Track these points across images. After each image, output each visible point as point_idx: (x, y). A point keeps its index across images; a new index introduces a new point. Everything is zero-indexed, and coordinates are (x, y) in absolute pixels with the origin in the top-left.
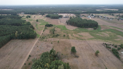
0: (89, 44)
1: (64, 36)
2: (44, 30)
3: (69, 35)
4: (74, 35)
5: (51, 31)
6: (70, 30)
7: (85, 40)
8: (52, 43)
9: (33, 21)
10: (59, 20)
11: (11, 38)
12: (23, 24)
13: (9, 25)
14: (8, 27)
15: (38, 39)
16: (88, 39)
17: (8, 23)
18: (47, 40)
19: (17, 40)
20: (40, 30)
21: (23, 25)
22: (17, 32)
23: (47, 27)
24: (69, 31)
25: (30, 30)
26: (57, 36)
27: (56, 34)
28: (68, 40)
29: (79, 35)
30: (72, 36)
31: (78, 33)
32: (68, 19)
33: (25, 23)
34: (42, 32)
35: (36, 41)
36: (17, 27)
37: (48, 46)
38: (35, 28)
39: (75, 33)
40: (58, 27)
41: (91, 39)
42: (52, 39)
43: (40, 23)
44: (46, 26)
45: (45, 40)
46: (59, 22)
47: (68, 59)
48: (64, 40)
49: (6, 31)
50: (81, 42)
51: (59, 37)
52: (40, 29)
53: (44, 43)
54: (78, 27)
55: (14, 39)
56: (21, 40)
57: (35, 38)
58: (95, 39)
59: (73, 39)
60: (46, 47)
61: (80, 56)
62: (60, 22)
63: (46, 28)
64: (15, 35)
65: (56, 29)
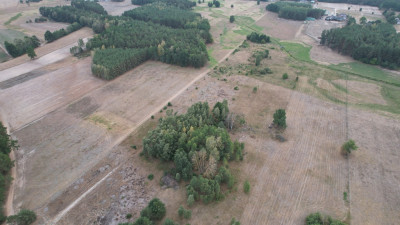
0: (347, 118)
1: (285, 77)
2: (236, 51)
3: (304, 79)
4: (319, 81)
5: (254, 56)
6: (317, 64)
7: (346, 104)
8: (236, 89)
9: (220, 20)
10: (301, 26)
11: (149, 57)
12: (188, 23)
13: (155, 22)
14: (151, 28)
15: (209, 71)
16: (360, 105)
17: (156, 18)
18: (229, 78)
19: (159, 63)
20: (226, 48)
21: (188, 27)
22: (163, 43)
23: (251, 44)
24: (309, 66)
25: (196, 43)
26: (262, 73)
27: (261, 69)
28: (289, 91)
29: (338, 87)
30: (310, 82)
31: (341, 77)
32: (340, 25)
33: (195, 23)
34: (227, 56)
35: (199, 75)
36: (169, 29)
37: (221, 93)
38: (216, 39)
39: (327, 77)
40: (282, 49)
41: (373, 107)
42: (244, 80)
43: (239, 28)
44: (248, 38)
45: (224, 77)
46: (298, 33)
47: (252, 137)
48: (275, 88)
49: (143, 36)
50: (328, 106)
51: (266, 77)
52: (229, 45)
53: (218, 83)
54: (355, 59)
55: (153, 60)
56: (166, 66)
57: (202, 66)
58: (390, 109)
59: (306, 91)
60: (216, 96)
61: (291, 142)
62: (304, 32)
63: (244, 46)
64: (156, 50)
65: (272, 52)
